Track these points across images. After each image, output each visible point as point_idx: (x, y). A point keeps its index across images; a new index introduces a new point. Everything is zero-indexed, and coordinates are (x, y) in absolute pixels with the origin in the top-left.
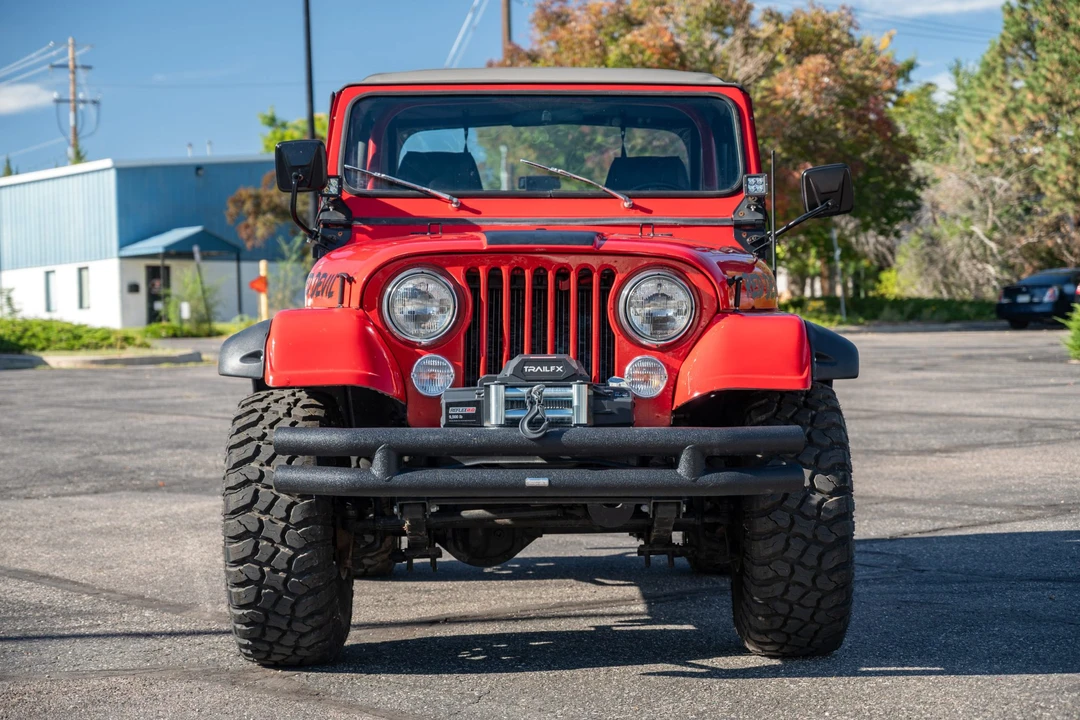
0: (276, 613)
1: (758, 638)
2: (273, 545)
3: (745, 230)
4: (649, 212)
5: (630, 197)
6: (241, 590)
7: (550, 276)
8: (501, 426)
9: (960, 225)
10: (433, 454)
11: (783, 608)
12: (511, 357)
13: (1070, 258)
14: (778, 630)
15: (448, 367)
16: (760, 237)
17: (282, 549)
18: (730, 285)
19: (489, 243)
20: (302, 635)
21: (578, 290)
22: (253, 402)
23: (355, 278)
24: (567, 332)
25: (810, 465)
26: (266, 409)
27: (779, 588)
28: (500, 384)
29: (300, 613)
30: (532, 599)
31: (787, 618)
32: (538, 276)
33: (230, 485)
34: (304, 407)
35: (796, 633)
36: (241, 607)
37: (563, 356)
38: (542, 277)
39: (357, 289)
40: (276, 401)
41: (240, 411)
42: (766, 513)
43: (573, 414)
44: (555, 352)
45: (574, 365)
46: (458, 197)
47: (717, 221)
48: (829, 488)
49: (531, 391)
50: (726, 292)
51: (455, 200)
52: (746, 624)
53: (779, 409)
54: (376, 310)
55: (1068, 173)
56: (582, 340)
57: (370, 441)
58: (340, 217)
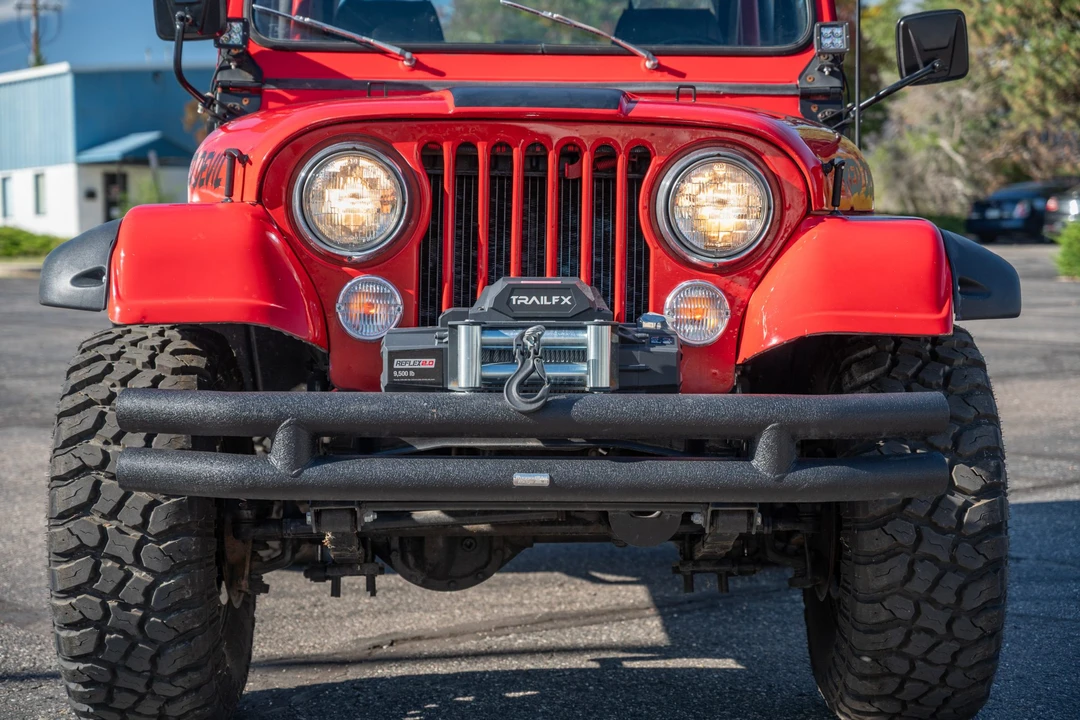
0: (129, 669)
1: (857, 706)
2: (121, 568)
3: (815, 102)
4: (682, 75)
5: (656, 54)
6: (74, 634)
7: (552, 157)
8: (474, 390)
9: (926, 139)
10: (367, 435)
11: (900, 666)
12: (490, 282)
13: (1036, 173)
14: (891, 697)
15: (392, 295)
16: (836, 111)
17: (137, 574)
18: (826, 173)
19: (457, 104)
20: (170, 700)
21: (594, 179)
22: (99, 344)
23: (251, 157)
24: (576, 242)
25: (946, 449)
26: (117, 356)
27: (895, 637)
28: (474, 324)
29: (166, 667)
30: (510, 606)
31: (904, 680)
32: (531, 157)
33: (57, 473)
34: (175, 353)
35: (916, 701)
36: (75, 659)
37: (570, 281)
38: (538, 157)
39: (253, 173)
40: (134, 344)
41: (78, 358)
42: (879, 523)
43: (588, 372)
44: (556, 273)
45: (589, 293)
46: (414, 51)
47: (775, 89)
48: (975, 485)
49: (522, 336)
50: (819, 182)
51: (408, 55)
52: (840, 684)
53: (895, 363)
54: (282, 207)
55: (1036, 87)
56: (598, 255)
57: (267, 412)
58: (246, 77)
